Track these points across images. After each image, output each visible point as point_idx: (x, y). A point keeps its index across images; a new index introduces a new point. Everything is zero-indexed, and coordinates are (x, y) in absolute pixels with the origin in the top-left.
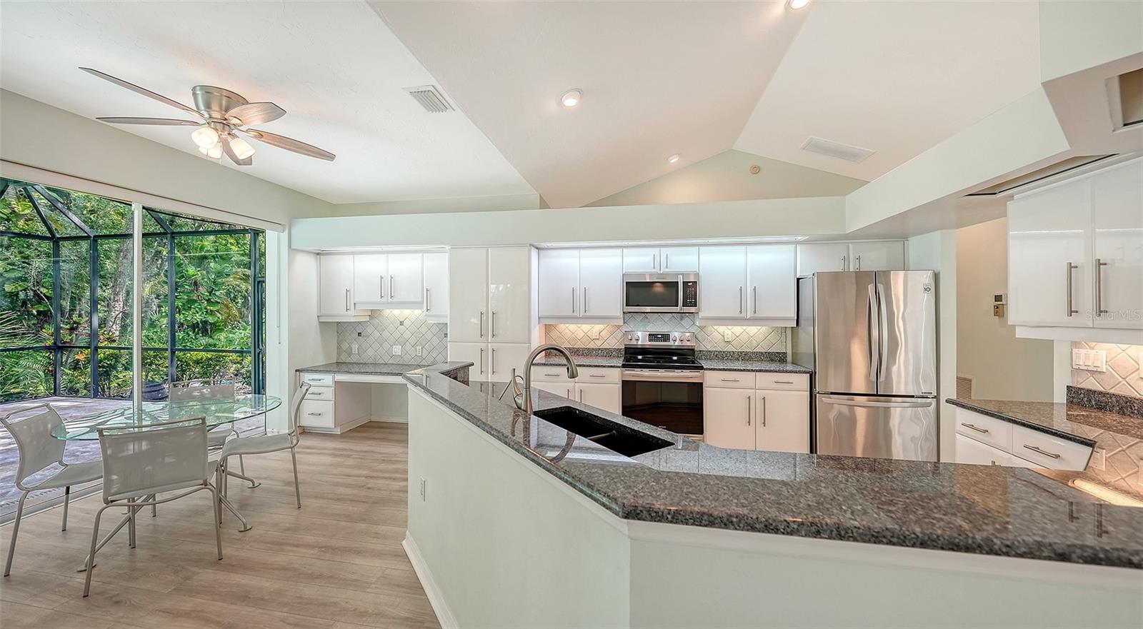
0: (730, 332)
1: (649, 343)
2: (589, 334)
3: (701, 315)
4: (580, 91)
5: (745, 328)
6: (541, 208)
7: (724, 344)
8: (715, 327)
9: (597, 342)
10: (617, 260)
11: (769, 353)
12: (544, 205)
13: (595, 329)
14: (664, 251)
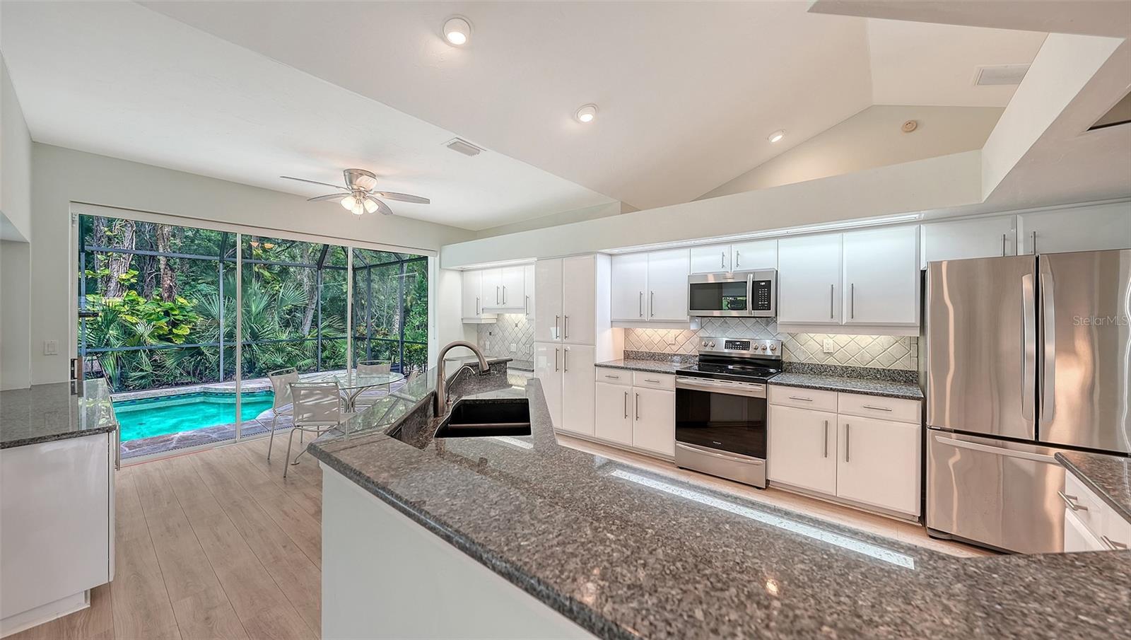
0: (831, 341)
1: (726, 351)
2: (665, 339)
3: (780, 319)
4: (594, 106)
5: (853, 336)
6: (622, 213)
7: (823, 356)
8: (812, 335)
9: (673, 347)
10: (685, 261)
11: (889, 370)
12: (626, 208)
13: (670, 334)
14: (735, 247)
